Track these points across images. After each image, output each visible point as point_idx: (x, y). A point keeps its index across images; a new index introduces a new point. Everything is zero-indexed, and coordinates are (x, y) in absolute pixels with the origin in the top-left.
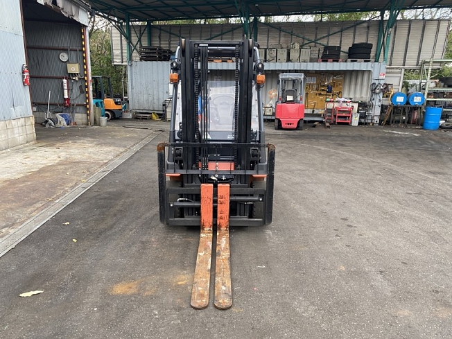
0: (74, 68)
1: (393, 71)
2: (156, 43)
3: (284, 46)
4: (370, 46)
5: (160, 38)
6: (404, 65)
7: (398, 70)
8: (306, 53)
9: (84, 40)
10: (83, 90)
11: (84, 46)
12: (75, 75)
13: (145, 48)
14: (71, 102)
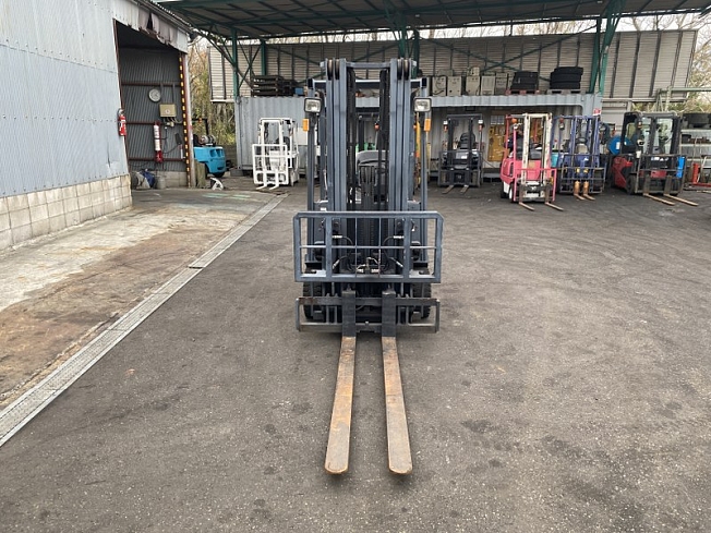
0: (169, 110)
1: (615, 105)
2: (273, 71)
3: (458, 71)
4: (576, 72)
5: (279, 64)
6: (631, 96)
7: (622, 105)
8: (489, 82)
9: (183, 72)
10: (181, 140)
11: (183, 80)
12: (170, 119)
13: (257, 77)
14: (165, 156)
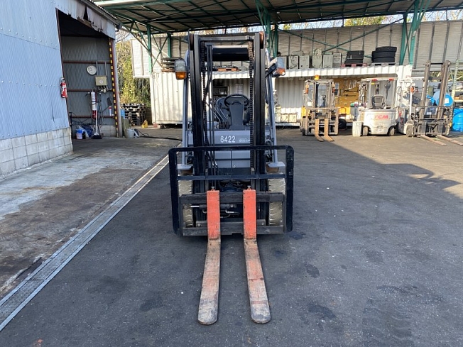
0: (102, 81)
1: (418, 73)
2: (176, 54)
3: (306, 52)
4: (394, 49)
5: (180, 49)
8: (328, 59)
9: (112, 53)
10: (112, 102)
11: (112, 59)
12: (103, 87)
13: (166, 59)
